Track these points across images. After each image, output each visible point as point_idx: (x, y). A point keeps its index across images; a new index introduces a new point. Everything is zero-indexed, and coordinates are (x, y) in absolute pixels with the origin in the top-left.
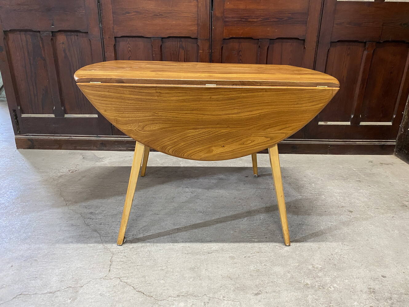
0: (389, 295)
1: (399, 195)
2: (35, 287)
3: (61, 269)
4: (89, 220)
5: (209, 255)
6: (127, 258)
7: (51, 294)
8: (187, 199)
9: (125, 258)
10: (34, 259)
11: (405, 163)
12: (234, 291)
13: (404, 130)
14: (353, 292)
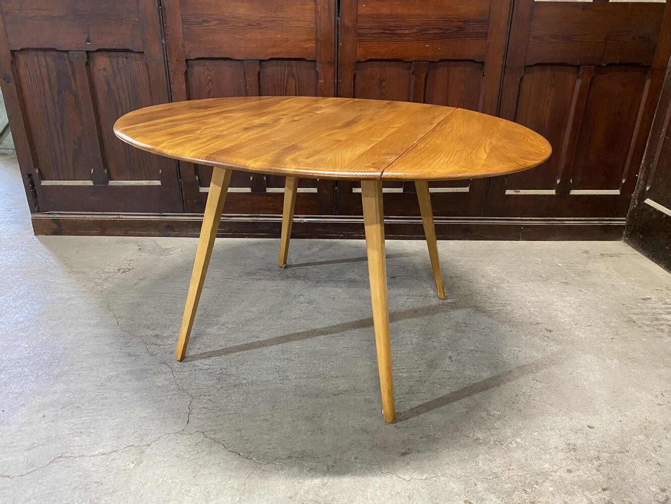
0: (596, 453)
1: (624, 305)
2: (81, 446)
3: (117, 420)
4: (153, 346)
5: (336, 397)
6: (214, 403)
7: (105, 456)
8: (301, 313)
9: (211, 403)
10: (76, 405)
11: (639, 254)
12: (371, 449)
13: (638, 203)
14: (543, 450)
